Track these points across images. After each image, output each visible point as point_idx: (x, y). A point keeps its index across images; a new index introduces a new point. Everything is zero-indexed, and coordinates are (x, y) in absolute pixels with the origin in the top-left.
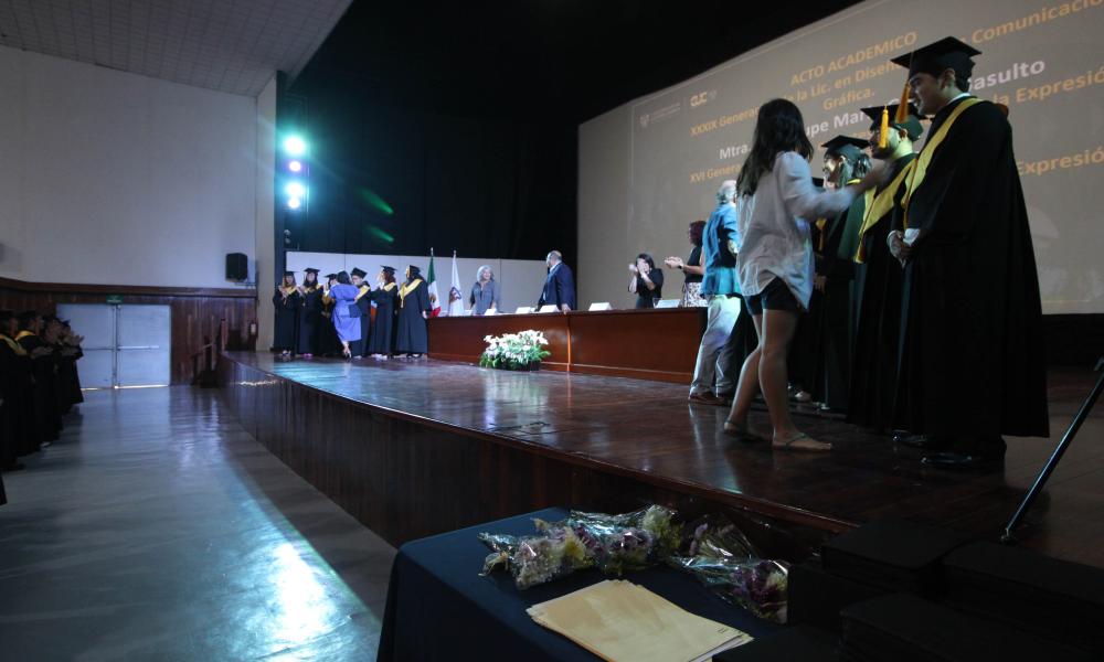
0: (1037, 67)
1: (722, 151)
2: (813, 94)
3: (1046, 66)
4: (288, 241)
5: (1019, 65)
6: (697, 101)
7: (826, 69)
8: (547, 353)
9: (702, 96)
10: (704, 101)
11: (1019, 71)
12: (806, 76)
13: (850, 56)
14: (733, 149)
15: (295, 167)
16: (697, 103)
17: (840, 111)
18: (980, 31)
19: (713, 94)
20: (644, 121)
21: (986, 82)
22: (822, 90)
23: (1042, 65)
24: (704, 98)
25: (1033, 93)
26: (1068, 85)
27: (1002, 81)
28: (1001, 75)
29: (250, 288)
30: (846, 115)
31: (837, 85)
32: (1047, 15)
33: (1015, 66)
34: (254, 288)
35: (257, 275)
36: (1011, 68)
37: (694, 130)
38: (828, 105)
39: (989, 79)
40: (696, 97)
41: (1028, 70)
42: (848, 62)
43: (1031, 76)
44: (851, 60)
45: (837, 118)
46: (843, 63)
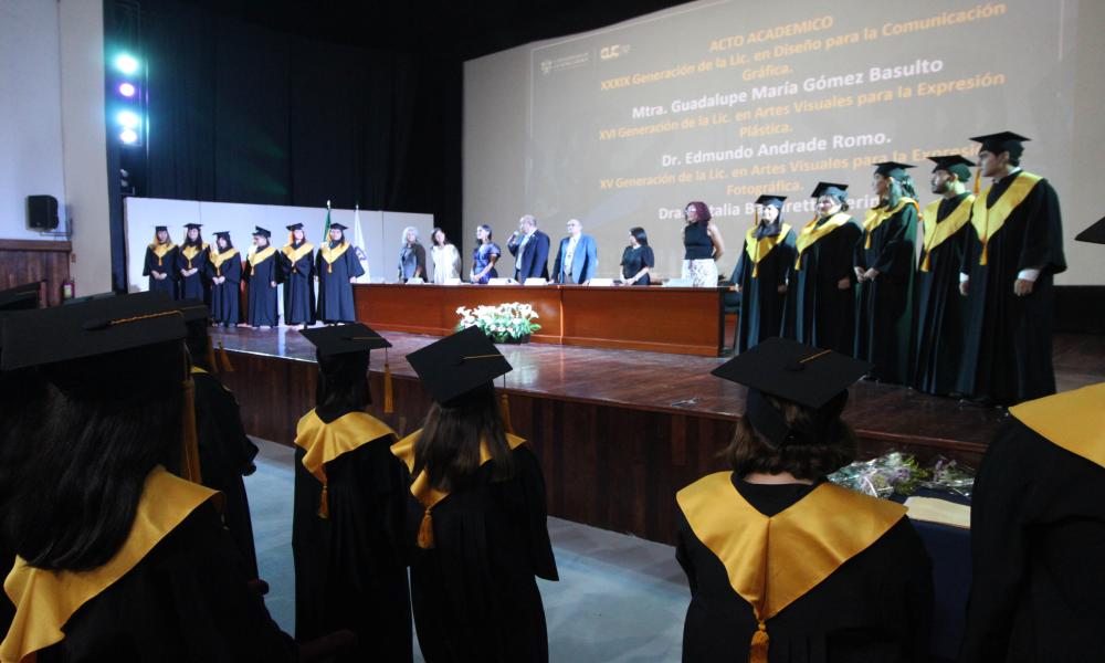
0: (936, 66)
1: (635, 110)
2: (732, 63)
3: (944, 67)
4: (124, 184)
5: (922, 62)
6: (609, 53)
7: (746, 40)
8: (538, 326)
9: (613, 48)
10: (616, 55)
11: (921, 68)
12: (725, 44)
13: (770, 31)
14: (648, 109)
15: (127, 90)
16: (608, 56)
17: (759, 83)
18: (889, 25)
19: (626, 49)
20: (546, 66)
21: (894, 74)
22: (741, 60)
23: (940, 63)
24: (616, 51)
25: (931, 89)
26: (960, 85)
27: (906, 74)
28: (905, 68)
29: (59, 239)
30: (764, 89)
31: (757, 57)
32: (945, 20)
33: (918, 62)
34: (65, 239)
35: (70, 224)
36: (915, 64)
37: (604, 84)
38: (747, 76)
39: (896, 70)
40: (606, 49)
41: (929, 67)
42: (767, 37)
43: (931, 73)
44: (770, 34)
45: (755, 90)
46: (763, 36)
